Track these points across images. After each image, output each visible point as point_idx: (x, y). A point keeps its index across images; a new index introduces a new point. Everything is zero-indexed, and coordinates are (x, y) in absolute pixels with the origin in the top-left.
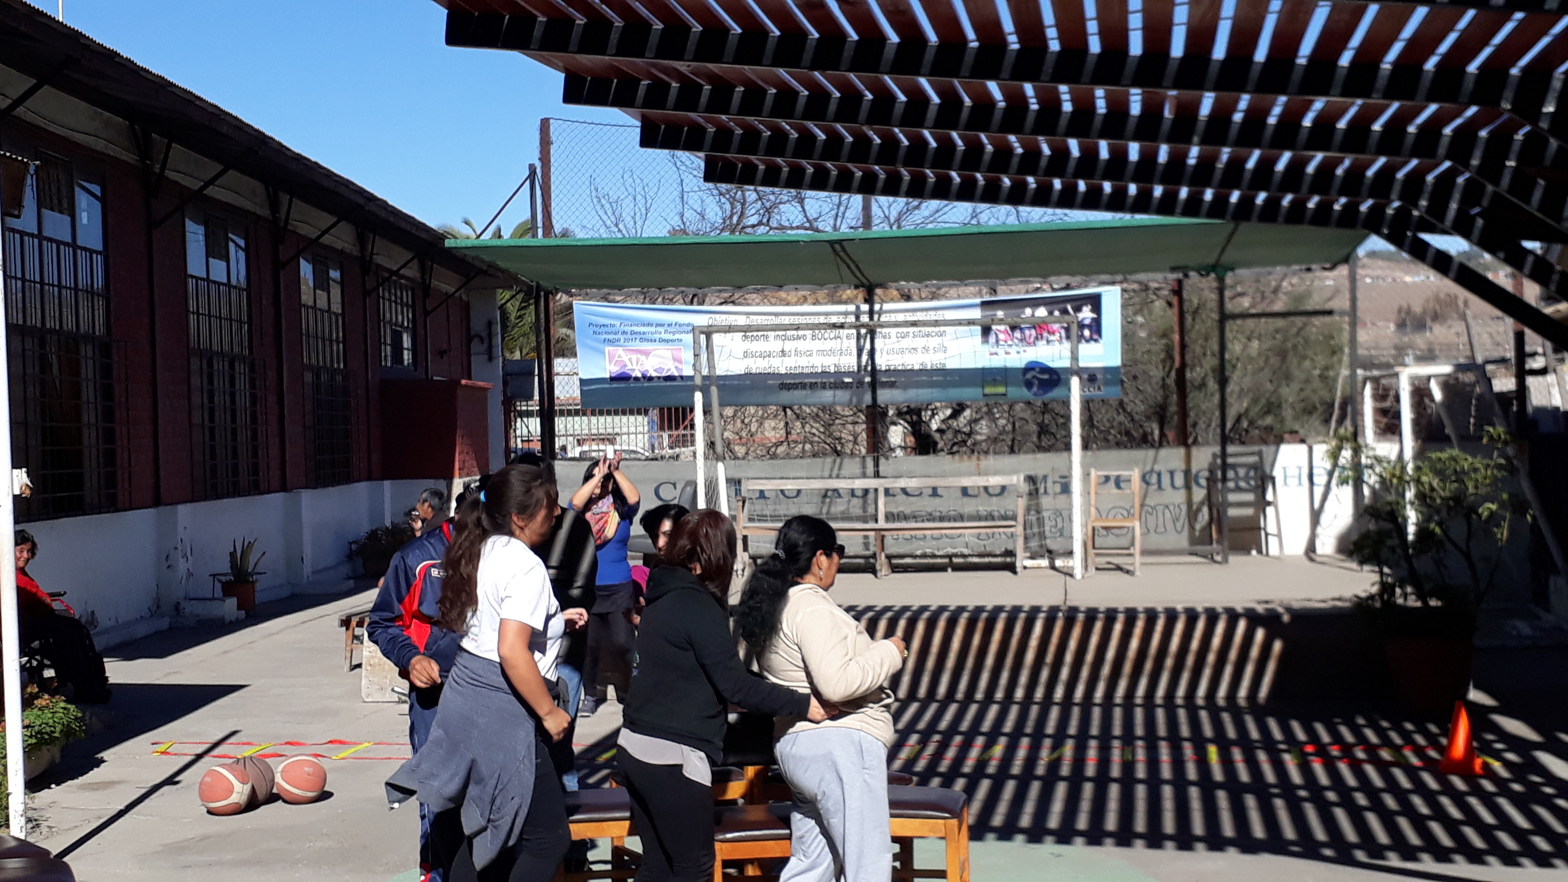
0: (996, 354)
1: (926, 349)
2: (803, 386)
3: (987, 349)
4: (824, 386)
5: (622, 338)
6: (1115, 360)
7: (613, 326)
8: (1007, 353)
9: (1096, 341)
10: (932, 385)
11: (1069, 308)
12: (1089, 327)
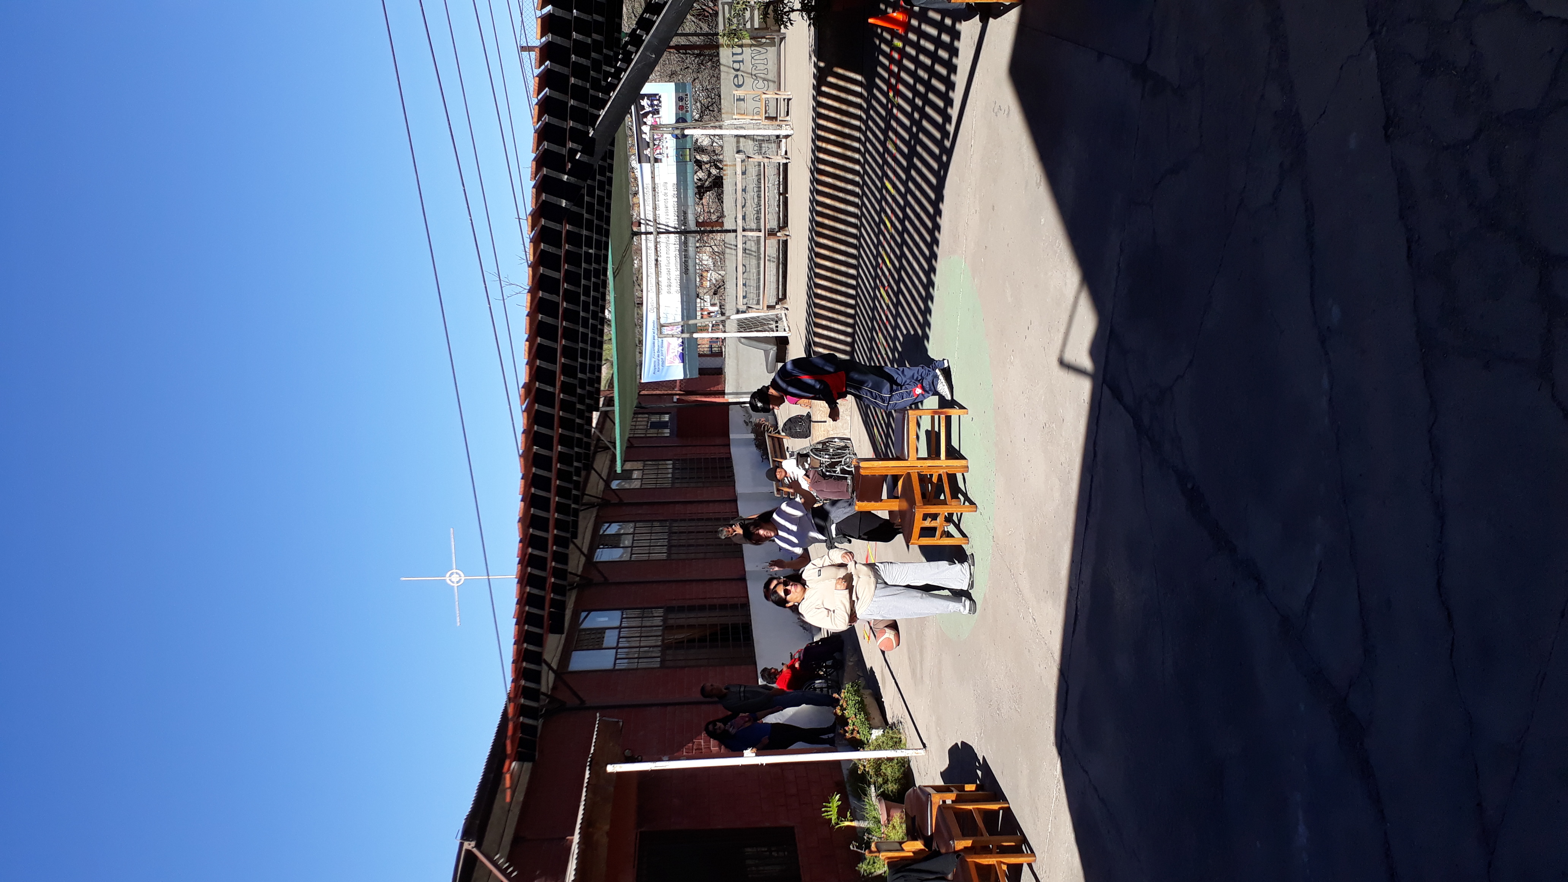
0: (667, 154)
1: (666, 194)
2: (686, 262)
3: (664, 160)
4: (686, 251)
5: (661, 357)
6: (671, 86)
7: (655, 361)
8: (667, 148)
9: (660, 97)
10: (686, 190)
11: (641, 113)
12: (652, 101)
